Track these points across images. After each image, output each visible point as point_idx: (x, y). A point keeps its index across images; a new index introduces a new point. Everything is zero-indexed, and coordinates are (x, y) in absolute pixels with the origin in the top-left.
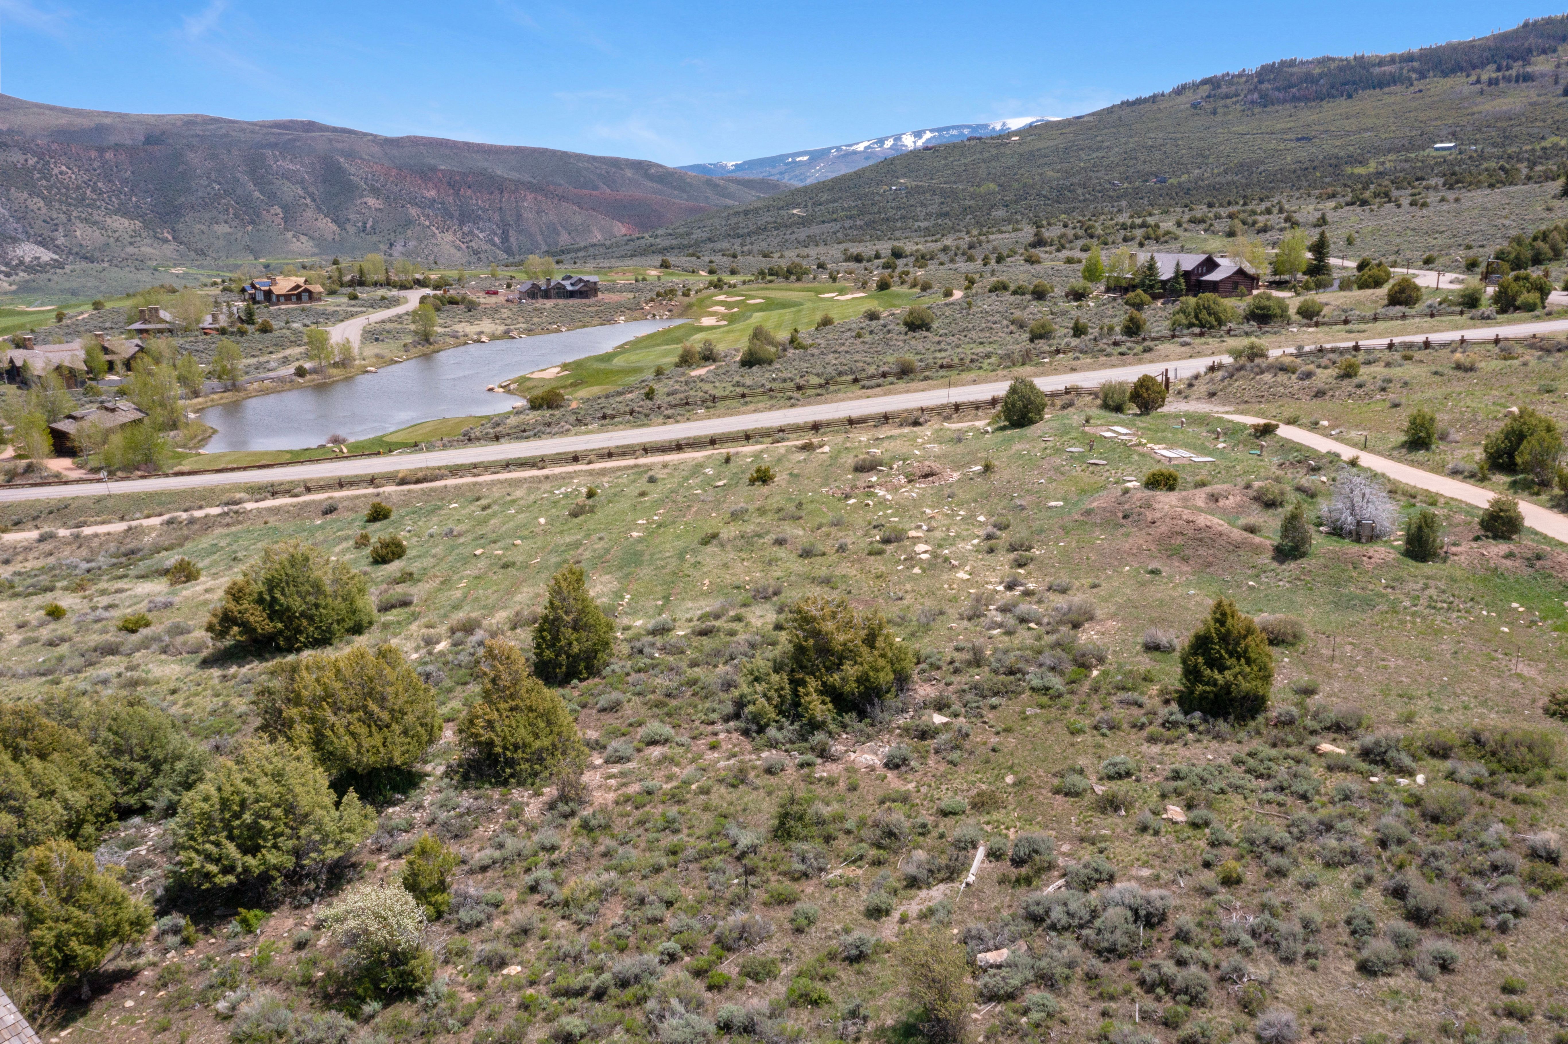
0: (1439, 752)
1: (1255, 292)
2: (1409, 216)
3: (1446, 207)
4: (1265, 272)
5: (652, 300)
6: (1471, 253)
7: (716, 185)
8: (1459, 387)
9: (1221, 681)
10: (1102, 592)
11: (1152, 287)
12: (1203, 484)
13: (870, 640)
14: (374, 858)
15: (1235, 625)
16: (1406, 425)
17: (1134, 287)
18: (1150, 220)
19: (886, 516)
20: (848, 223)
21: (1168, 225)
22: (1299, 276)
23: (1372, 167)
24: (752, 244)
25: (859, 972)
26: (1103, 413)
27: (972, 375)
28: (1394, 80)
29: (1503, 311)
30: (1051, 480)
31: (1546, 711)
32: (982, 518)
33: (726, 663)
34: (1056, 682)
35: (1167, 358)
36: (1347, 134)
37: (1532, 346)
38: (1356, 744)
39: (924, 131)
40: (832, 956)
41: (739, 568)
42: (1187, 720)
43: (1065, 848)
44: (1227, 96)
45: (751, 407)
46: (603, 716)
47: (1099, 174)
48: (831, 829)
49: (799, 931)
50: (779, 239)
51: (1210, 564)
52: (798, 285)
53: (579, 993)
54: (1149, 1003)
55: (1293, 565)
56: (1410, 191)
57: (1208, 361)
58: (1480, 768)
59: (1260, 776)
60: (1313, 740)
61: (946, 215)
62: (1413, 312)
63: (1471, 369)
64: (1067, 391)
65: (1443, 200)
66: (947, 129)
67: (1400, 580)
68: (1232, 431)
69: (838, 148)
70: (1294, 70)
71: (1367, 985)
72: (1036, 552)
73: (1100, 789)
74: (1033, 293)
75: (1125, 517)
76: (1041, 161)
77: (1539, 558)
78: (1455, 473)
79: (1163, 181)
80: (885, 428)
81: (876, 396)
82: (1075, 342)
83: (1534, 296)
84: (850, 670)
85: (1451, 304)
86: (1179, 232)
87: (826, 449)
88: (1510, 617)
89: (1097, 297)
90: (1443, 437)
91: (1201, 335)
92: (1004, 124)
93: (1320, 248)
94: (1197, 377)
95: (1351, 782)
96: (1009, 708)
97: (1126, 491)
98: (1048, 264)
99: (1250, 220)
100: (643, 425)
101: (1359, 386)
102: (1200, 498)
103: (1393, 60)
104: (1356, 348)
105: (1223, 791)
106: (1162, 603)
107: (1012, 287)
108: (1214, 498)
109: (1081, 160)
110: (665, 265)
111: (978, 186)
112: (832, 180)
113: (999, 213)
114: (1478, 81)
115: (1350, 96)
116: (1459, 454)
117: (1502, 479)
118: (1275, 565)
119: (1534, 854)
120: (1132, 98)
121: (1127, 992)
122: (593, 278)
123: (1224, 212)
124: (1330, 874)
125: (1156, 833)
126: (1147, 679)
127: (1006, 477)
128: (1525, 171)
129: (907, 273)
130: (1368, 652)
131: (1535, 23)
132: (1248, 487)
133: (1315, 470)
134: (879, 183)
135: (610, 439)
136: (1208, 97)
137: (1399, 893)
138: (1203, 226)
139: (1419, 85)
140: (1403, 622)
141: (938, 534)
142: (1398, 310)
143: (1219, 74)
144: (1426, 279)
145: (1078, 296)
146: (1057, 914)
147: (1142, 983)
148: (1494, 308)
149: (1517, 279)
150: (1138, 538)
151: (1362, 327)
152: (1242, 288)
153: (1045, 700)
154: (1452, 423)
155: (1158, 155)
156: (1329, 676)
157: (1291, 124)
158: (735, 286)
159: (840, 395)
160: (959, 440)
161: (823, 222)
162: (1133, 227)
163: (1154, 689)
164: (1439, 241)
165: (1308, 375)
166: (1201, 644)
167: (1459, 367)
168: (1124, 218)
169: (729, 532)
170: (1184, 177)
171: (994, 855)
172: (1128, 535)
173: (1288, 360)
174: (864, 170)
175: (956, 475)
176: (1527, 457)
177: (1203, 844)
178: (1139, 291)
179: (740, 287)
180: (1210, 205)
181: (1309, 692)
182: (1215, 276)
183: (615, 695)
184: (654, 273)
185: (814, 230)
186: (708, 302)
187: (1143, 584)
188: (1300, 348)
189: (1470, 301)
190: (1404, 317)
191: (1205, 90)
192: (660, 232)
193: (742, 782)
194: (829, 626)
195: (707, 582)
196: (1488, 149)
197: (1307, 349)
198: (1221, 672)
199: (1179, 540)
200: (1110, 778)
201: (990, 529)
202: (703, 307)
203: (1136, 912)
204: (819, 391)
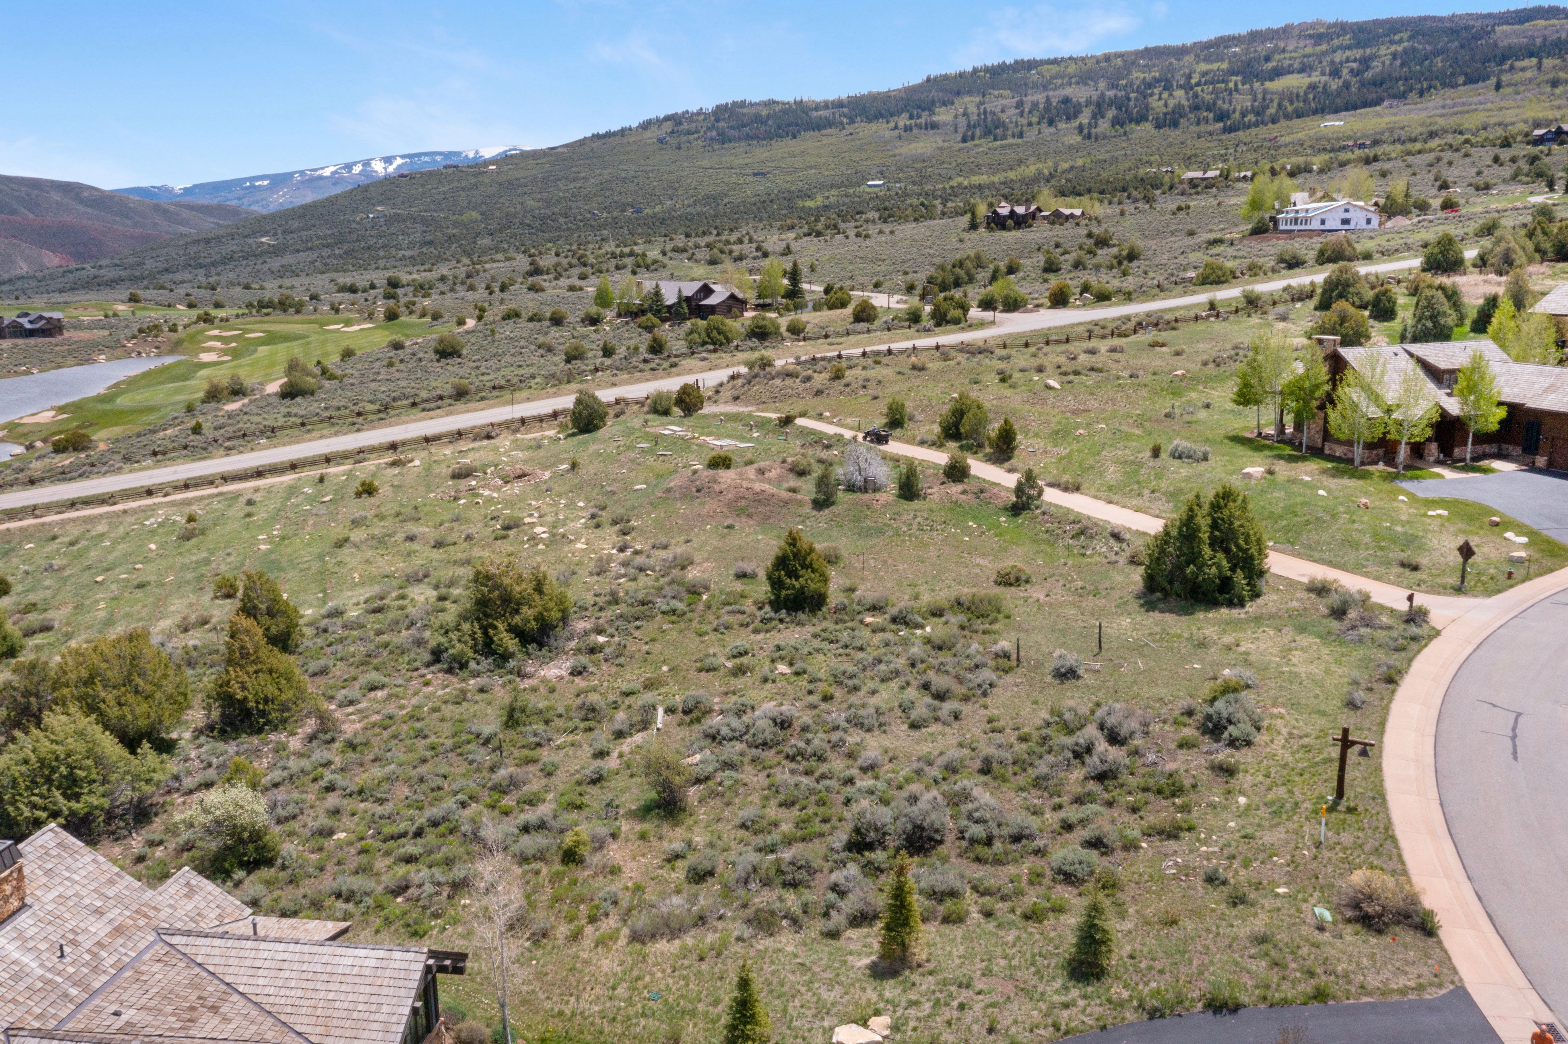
0: (937, 613)
1: (746, 314)
2: (856, 247)
3: (884, 239)
4: (751, 296)
5: (134, 337)
6: (909, 278)
7: (165, 211)
8: (917, 382)
9: (797, 585)
10: (695, 544)
11: (659, 311)
12: (750, 463)
13: (539, 589)
14: (168, 798)
15: (803, 545)
16: (885, 410)
17: (643, 312)
18: (638, 249)
19: (497, 510)
20: (325, 252)
21: (654, 254)
22: (779, 299)
23: (819, 201)
24: (218, 274)
25: (602, 788)
26: (656, 417)
27: (525, 393)
28: (829, 124)
29: (938, 324)
30: (631, 470)
31: (996, 582)
32: (581, 504)
33: (408, 628)
34: (680, 606)
35: (690, 371)
36: (796, 170)
37: (961, 351)
38: (887, 616)
39: (394, 157)
40: (579, 783)
41: (381, 562)
42: (777, 616)
43: (717, 700)
44: (689, 133)
45: (315, 434)
46: (315, 679)
47: (579, 204)
48: (548, 715)
49: (549, 774)
50: (249, 269)
51: (769, 517)
52: (297, 317)
53: (403, 835)
54: (793, 766)
55: (827, 511)
56: (853, 224)
57: (729, 372)
58: (962, 618)
59: (831, 642)
60: (860, 617)
61: (430, 243)
62: (873, 327)
63: (922, 369)
64: (618, 402)
65: (880, 232)
66: (419, 155)
67: (899, 514)
68: (762, 424)
69: (302, 173)
70: (745, 111)
71: (916, 734)
72: (634, 523)
73: (729, 664)
74: (551, 319)
75: (698, 491)
76: (520, 191)
77: (982, 492)
78: (922, 443)
79: (639, 211)
80: (462, 443)
81: (438, 417)
82: (608, 362)
83: (957, 313)
84: (527, 612)
85: (901, 320)
86: (665, 260)
87: (417, 462)
88: (969, 532)
89: (610, 322)
90: (911, 419)
91: (715, 351)
92: (477, 152)
93: (794, 275)
94: (721, 385)
95: (889, 636)
96: (649, 628)
97: (695, 472)
98: (550, 291)
99: (727, 249)
100: (205, 458)
101: (847, 385)
102: (751, 472)
103: (826, 105)
104: (840, 356)
105: (810, 653)
106: (740, 547)
107: (525, 315)
108: (761, 472)
109: (559, 190)
110: (134, 299)
111: (460, 214)
112: (302, 207)
113: (485, 242)
114: (896, 127)
115: (794, 137)
116: (924, 429)
117: (953, 445)
118: (814, 513)
119: (997, 655)
120: (602, 131)
121: (779, 764)
122: (56, 315)
123: (703, 241)
124: (884, 686)
125: (774, 681)
126: (743, 596)
127: (592, 471)
128: (940, 207)
129: (414, 303)
130: (885, 563)
131: (936, 78)
132: (784, 462)
133: (828, 447)
134: (355, 210)
135: (175, 472)
136: (672, 132)
137: (926, 686)
138: (685, 255)
139: (850, 129)
140: (904, 541)
141: (549, 519)
142: (863, 326)
143: (680, 111)
144: (879, 300)
145: (594, 321)
146: (725, 731)
147: (787, 757)
148: (932, 322)
149: (945, 299)
150: (711, 505)
151: (839, 340)
152: (735, 310)
153: (674, 618)
154: (916, 408)
155: (632, 187)
156: (862, 579)
157: (748, 161)
158: (227, 320)
159: (403, 418)
160: (539, 447)
161: (298, 251)
162: (622, 255)
163: (750, 602)
164: (883, 268)
165: (808, 379)
166: (781, 562)
167: (914, 367)
168: (610, 247)
169: (357, 535)
170: (658, 208)
171: (670, 711)
172: (704, 503)
173: (791, 368)
174: (336, 197)
175: (548, 474)
176: (967, 427)
177: (805, 683)
178: (649, 315)
179: (233, 321)
180: (688, 236)
181: (852, 590)
182: (711, 301)
183: (322, 662)
184: (121, 308)
185: (288, 259)
186: (200, 338)
187: (723, 536)
188: (798, 358)
189: (914, 318)
190: (869, 331)
191: (668, 126)
192: (104, 262)
193: (464, 700)
194: (506, 581)
195: (356, 575)
196: (910, 187)
197: (803, 358)
198: (797, 579)
199: (743, 503)
200: (734, 657)
201: (592, 510)
202: (195, 342)
203: (774, 721)
204: (381, 415)
